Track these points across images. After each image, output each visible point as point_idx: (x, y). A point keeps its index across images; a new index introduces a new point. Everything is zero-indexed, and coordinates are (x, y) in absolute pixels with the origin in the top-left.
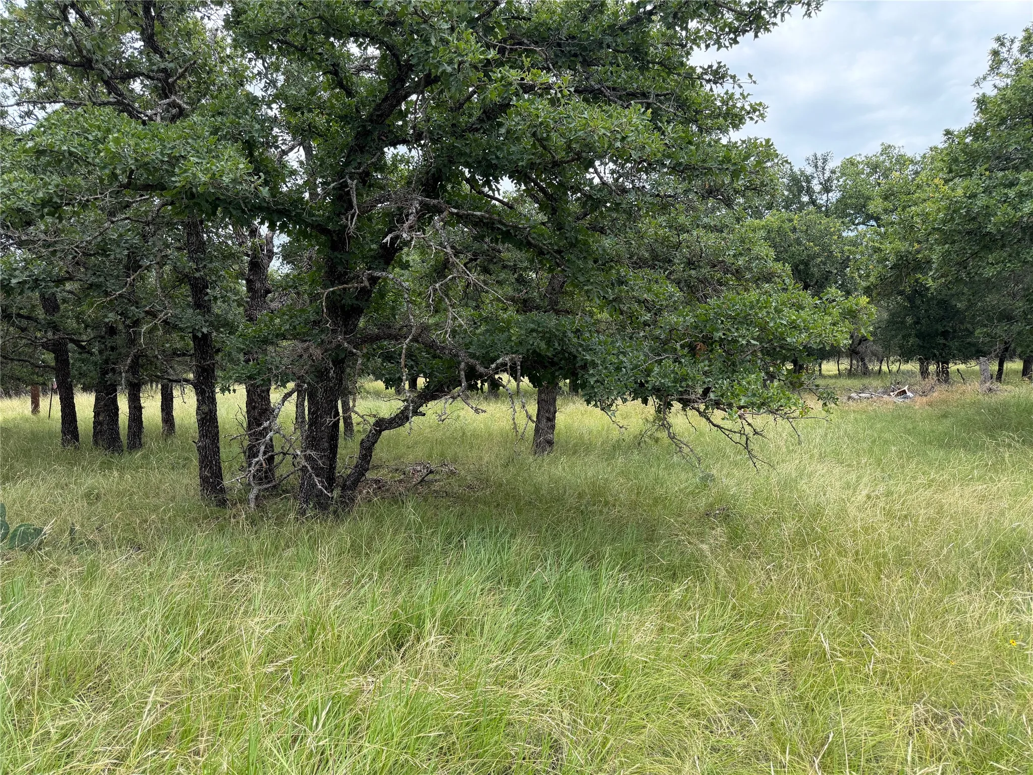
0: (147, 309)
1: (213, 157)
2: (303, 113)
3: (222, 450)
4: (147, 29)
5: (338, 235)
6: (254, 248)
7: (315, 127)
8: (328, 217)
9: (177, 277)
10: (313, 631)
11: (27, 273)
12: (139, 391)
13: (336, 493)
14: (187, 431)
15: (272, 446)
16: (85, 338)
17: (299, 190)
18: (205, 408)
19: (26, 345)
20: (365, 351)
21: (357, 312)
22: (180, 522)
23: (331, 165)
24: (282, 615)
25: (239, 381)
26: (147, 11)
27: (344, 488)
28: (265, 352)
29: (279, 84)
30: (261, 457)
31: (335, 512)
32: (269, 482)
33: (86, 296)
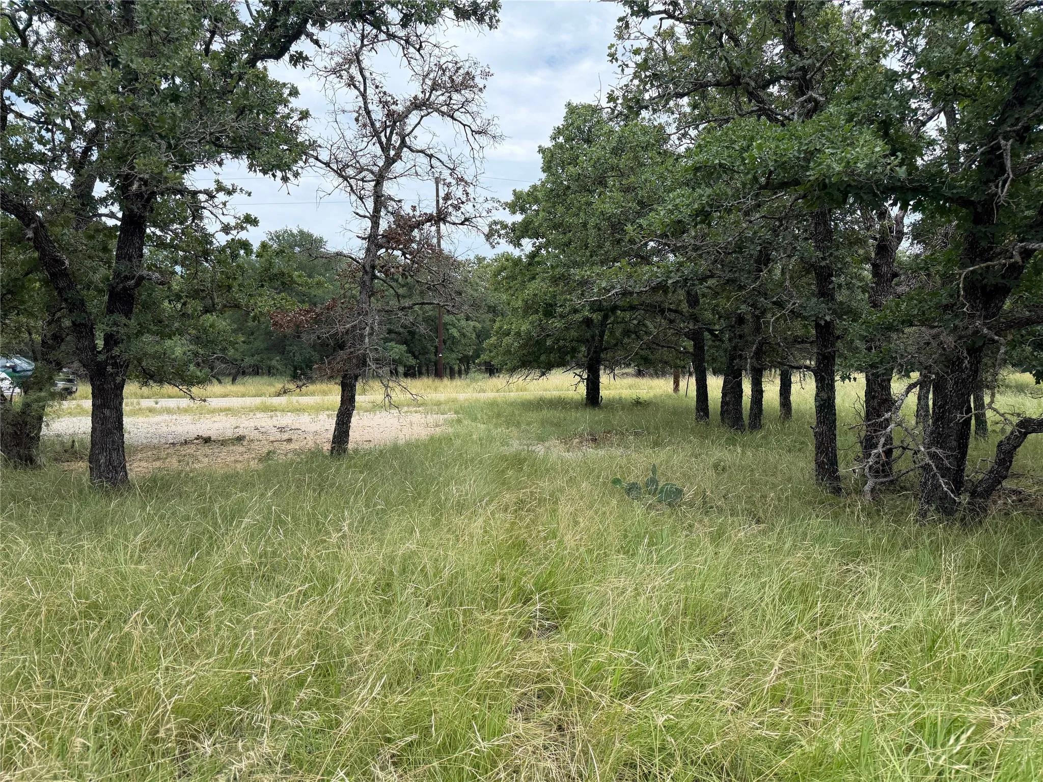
0: (775, 299)
1: (848, 145)
2: (948, 77)
3: (838, 438)
4: (788, 32)
5: (983, 206)
6: (882, 231)
7: (961, 88)
8: (973, 187)
9: (803, 267)
10: (934, 642)
11: (679, 274)
12: (761, 376)
13: (965, 499)
14: (803, 416)
15: (891, 439)
16: (717, 327)
17: (937, 162)
18: (824, 395)
19: (673, 335)
20: (1010, 337)
21: (1004, 292)
22: (796, 504)
23: (980, 128)
24: (898, 616)
25: (860, 369)
26: (789, 15)
27: (973, 494)
28: (888, 340)
29: (919, 49)
30: (880, 449)
31: (962, 520)
32: (885, 476)
33: (723, 291)
